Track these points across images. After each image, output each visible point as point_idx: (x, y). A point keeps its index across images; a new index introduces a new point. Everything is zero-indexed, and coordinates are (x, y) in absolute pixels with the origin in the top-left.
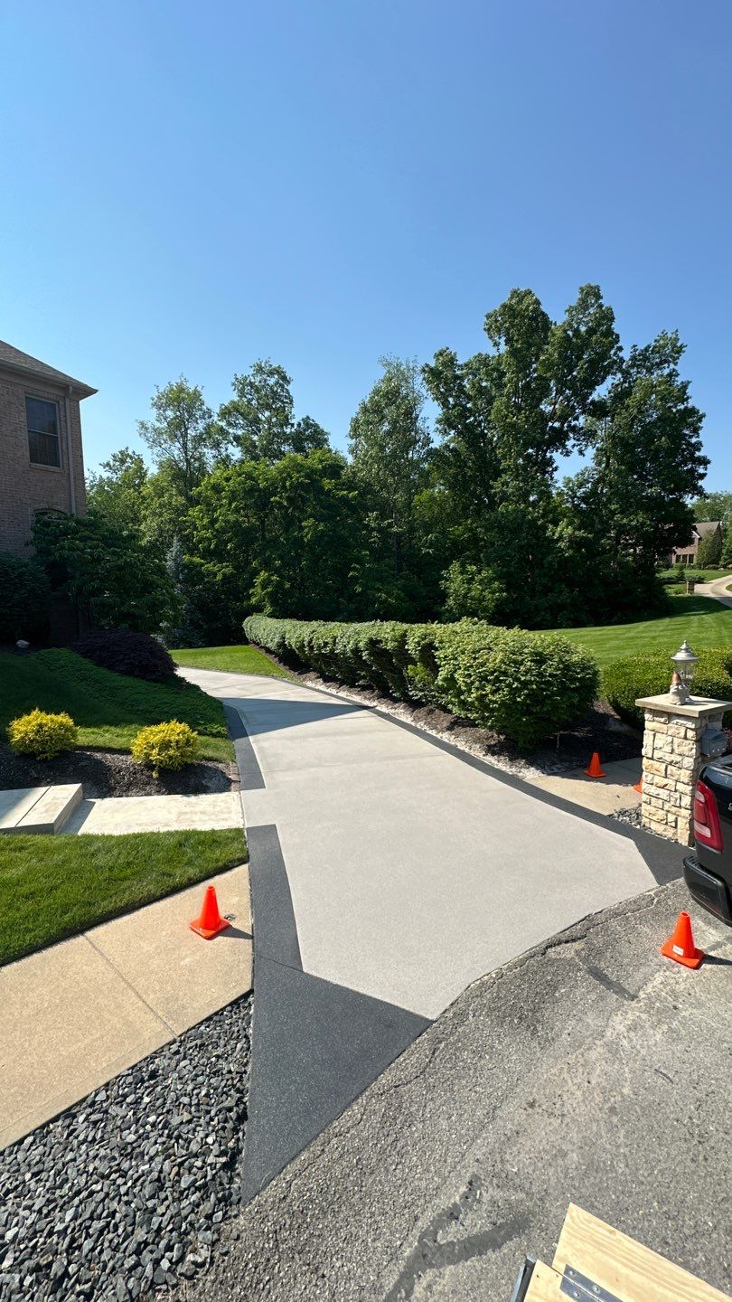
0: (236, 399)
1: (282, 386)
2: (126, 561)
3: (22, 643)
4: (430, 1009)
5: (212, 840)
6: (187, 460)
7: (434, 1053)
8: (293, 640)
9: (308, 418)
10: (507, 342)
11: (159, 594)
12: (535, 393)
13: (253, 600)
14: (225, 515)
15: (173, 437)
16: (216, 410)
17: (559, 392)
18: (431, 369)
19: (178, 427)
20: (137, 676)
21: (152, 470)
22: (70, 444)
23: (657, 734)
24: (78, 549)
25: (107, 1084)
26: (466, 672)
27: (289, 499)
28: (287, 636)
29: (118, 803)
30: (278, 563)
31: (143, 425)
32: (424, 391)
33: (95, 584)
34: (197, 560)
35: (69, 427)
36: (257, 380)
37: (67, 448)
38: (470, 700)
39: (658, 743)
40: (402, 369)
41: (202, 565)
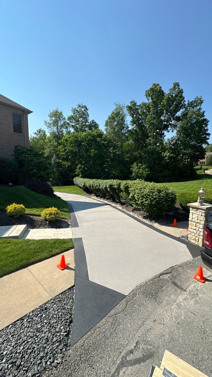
0: (73, 114)
1: (86, 111)
2: (40, 161)
3: (10, 184)
4: (126, 292)
5: (63, 242)
6: (58, 132)
7: (127, 305)
8: (88, 184)
9: (93, 120)
10: (151, 99)
11: (49, 171)
12: (159, 114)
13: (76, 173)
14: (68, 148)
15: (54, 125)
16: (67, 118)
17: (166, 114)
18: (129, 107)
19: (56, 122)
20: (43, 194)
21: (48, 135)
22: (25, 127)
23: (193, 214)
24: (27, 157)
25: (33, 311)
26: (138, 195)
27: (87, 144)
28: (86, 183)
29: (37, 230)
30: (84, 162)
31: (46, 122)
32: (127, 113)
33: (31, 167)
34: (60, 161)
35: (25, 122)
36: (78, 109)
37: (24, 128)
38: (139, 203)
39: (194, 217)
40: (121, 106)
41: (62, 162)
